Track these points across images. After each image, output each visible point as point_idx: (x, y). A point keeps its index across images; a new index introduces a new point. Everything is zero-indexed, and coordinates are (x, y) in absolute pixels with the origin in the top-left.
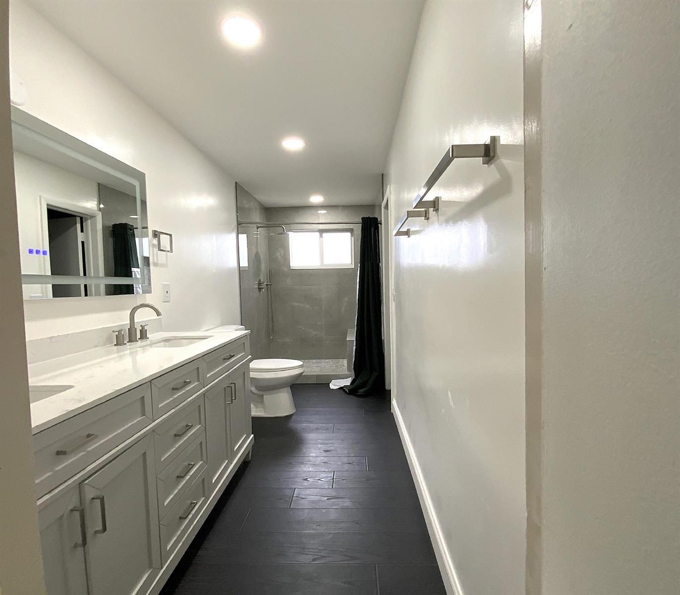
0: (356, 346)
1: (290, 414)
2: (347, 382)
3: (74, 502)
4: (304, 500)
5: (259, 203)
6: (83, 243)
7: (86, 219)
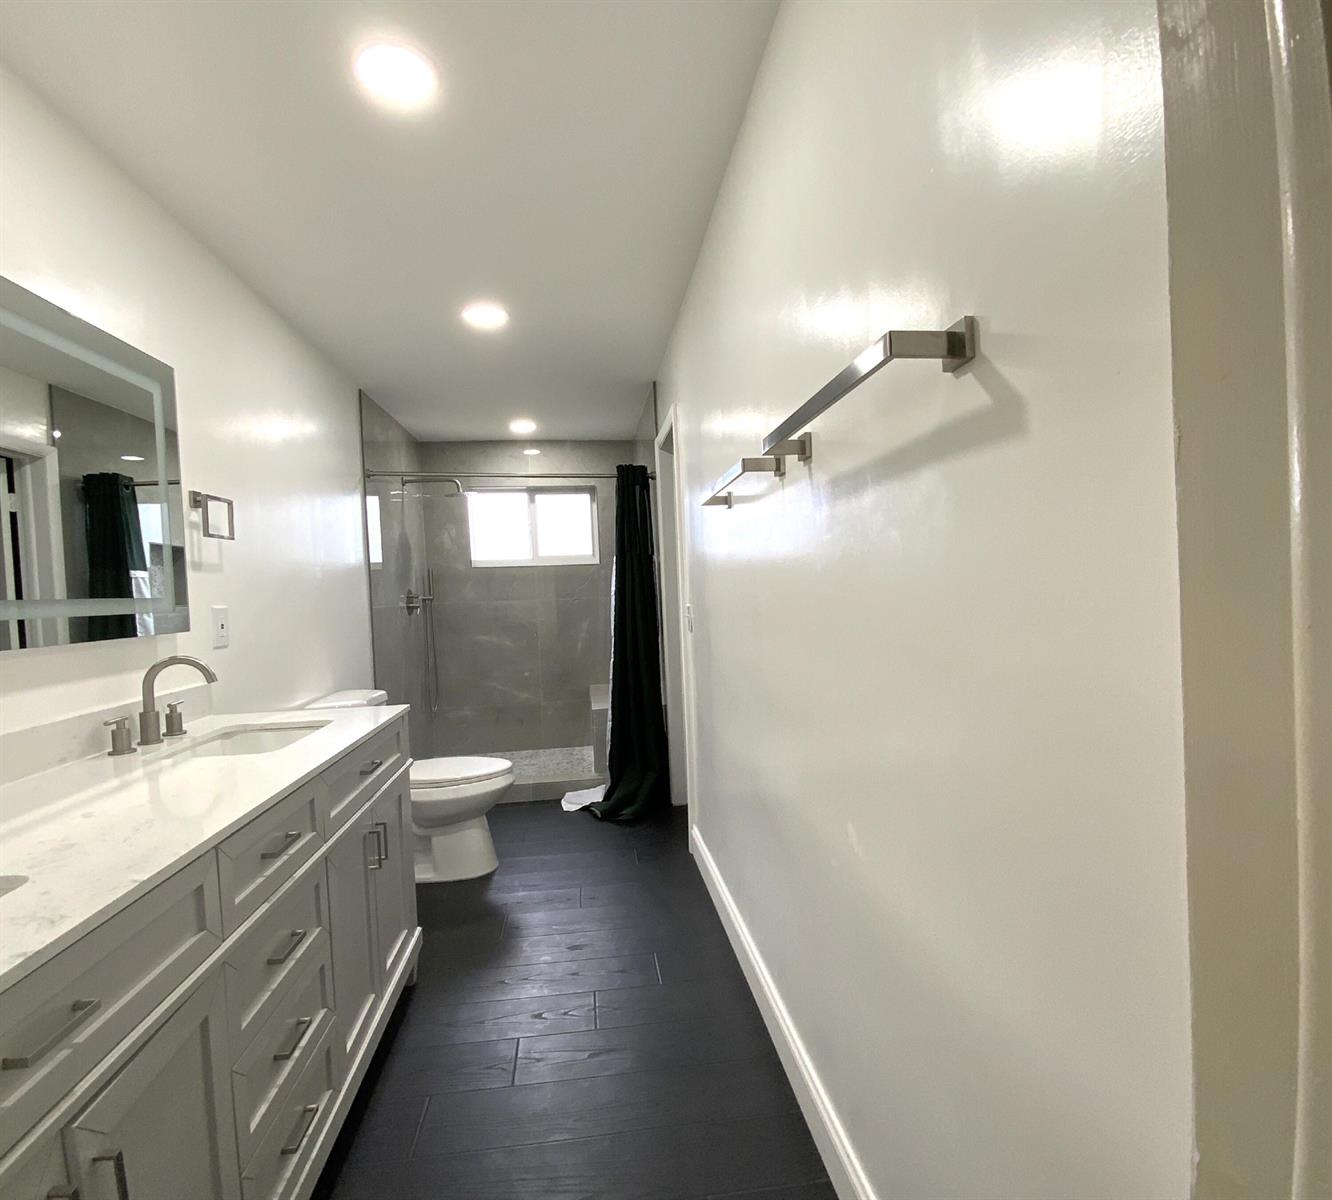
0: (613, 720)
1: (485, 873)
2: (596, 795)
3: (51, 1178)
4: (541, 1064)
5: (405, 431)
6: (13, 516)
7: (21, 464)
